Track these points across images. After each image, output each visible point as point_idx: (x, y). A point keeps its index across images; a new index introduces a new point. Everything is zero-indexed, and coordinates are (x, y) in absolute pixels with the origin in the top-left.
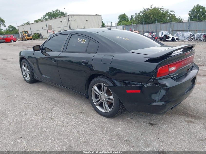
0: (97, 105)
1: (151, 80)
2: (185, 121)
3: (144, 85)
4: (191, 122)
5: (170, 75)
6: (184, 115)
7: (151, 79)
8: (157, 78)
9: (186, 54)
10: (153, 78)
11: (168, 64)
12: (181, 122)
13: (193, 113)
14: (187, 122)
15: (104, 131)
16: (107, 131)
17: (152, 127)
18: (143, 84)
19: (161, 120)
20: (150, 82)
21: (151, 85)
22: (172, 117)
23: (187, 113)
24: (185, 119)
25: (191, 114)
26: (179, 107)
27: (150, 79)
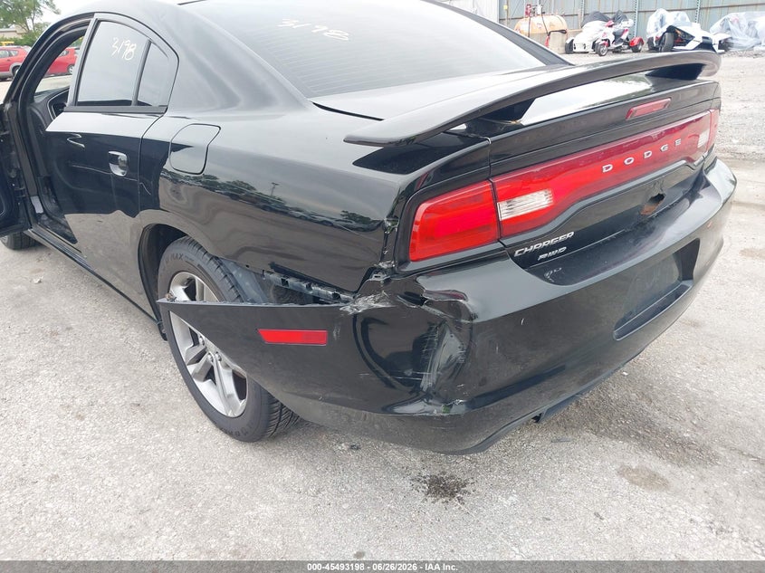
0: (197, 375)
1: (373, 279)
2: (624, 472)
3: (346, 302)
4: (652, 481)
5: (507, 242)
6: (626, 434)
7: (372, 270)
8: (412, 266)
9: (630, 112)
10: (384, 265)
11: (488, 179)
12: (595, 481)
13: (677, 426)
14: (632, 482)
15: (185, 523)
16: (202, 519)
17: (434, 507)
18: (342, 296)
19: (501, 462)
20: (374, 290)
21: (380, 306)
22: (563, 447)
23: (649, 425)
24: (626, 462)
25: (667, 431)
26: (617, 388)
27: (368, 275)
